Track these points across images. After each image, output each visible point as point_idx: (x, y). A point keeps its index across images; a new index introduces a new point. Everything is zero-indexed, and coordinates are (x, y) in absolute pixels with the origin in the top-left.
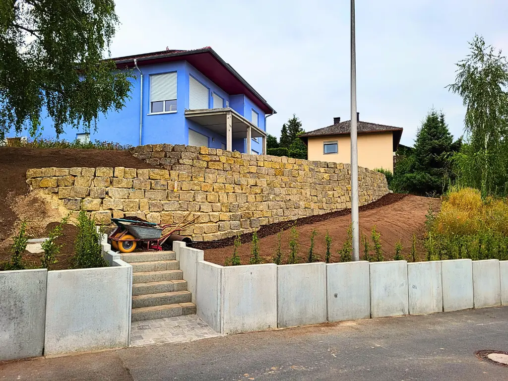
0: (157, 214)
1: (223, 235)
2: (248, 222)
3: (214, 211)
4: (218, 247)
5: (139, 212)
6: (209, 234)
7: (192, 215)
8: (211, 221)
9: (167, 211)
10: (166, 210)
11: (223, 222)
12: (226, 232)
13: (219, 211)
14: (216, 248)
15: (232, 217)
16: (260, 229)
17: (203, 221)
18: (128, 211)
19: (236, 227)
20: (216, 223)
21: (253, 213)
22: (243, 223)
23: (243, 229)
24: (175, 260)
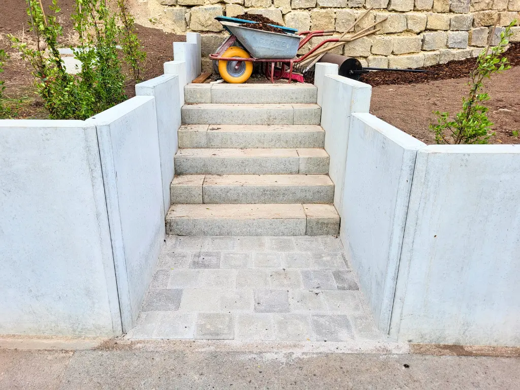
0: (306, 13)
1: (429, 58)
2: (486, 35)
3: (418, 11)
4: (417, 81)
5: (273, 8)
6: (401, 56)
7: (371, 16)
8: (408, 31)
9: (324, 8)
10: (321, 5)
11: (432, 33)
12: (437, 52)
13: (427, 11)
14: (410, 82)
15: (453, 23)
16: (509, 50)
17: (392, 30)
18: (252, 7)
19: (459, 45)
20: (418, 34)
21: (499, 15)
22: (474, 36)
23: (472, 48)
24: (316, 103)
